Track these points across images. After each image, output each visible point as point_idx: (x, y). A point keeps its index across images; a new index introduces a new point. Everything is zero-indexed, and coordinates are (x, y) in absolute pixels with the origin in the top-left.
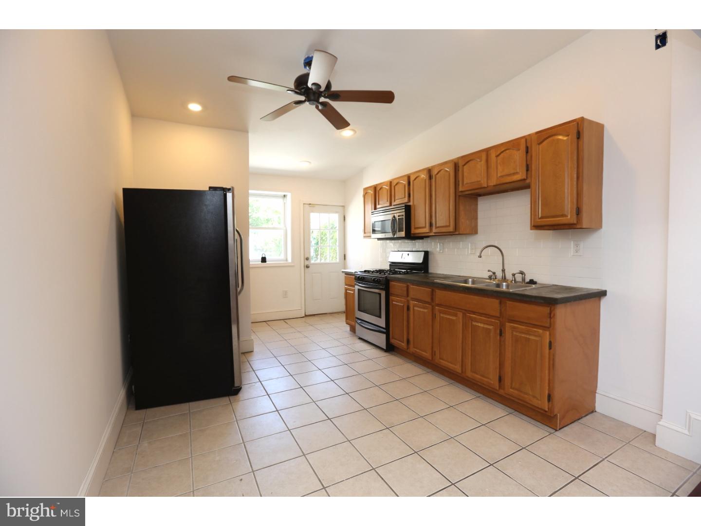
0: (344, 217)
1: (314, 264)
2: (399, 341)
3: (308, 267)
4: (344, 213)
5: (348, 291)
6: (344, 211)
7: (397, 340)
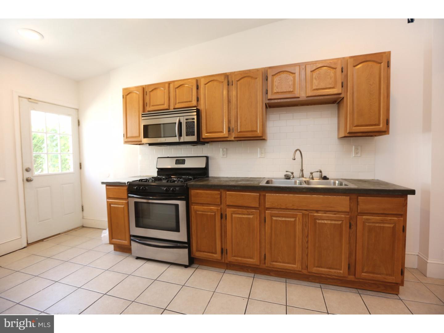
0: (79, 122)
1: (39, 176)
2: (209, 252)
3: (28, 180)
4: (78, 117)
5: (112, 205)
6: (78, 115)
7: (206, 252)
